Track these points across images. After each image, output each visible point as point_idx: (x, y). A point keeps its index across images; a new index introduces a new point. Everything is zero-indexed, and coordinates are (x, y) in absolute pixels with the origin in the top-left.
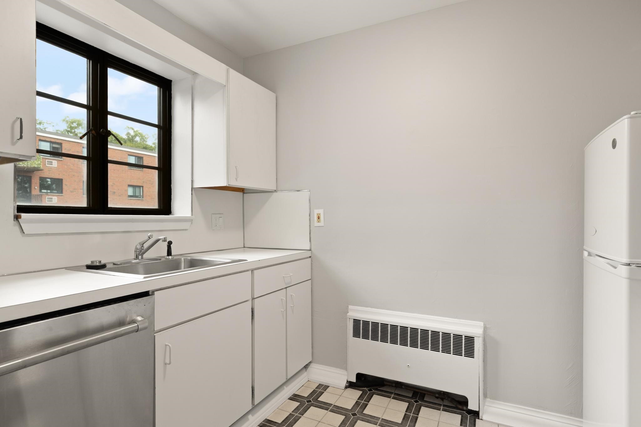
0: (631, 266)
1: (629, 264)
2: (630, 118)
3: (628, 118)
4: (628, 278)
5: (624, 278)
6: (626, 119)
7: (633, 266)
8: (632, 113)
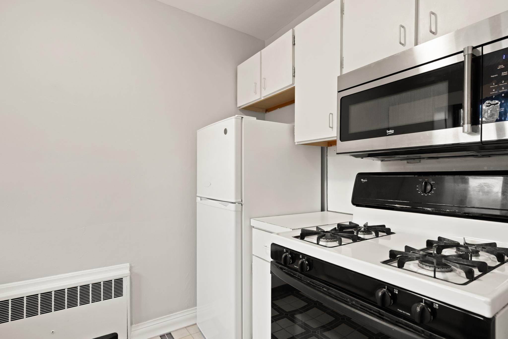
0: (236, 203)
1: (235, 203)
2: (236, 118)
3: (235, 118)
4: (235, 211)
5: (233, 211)
6: (234, 119)
7: (237, 204)
8: (236, 115)
